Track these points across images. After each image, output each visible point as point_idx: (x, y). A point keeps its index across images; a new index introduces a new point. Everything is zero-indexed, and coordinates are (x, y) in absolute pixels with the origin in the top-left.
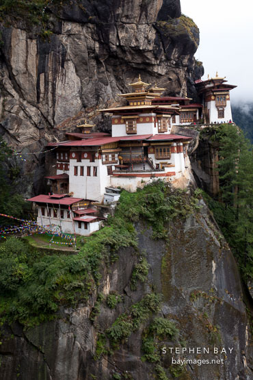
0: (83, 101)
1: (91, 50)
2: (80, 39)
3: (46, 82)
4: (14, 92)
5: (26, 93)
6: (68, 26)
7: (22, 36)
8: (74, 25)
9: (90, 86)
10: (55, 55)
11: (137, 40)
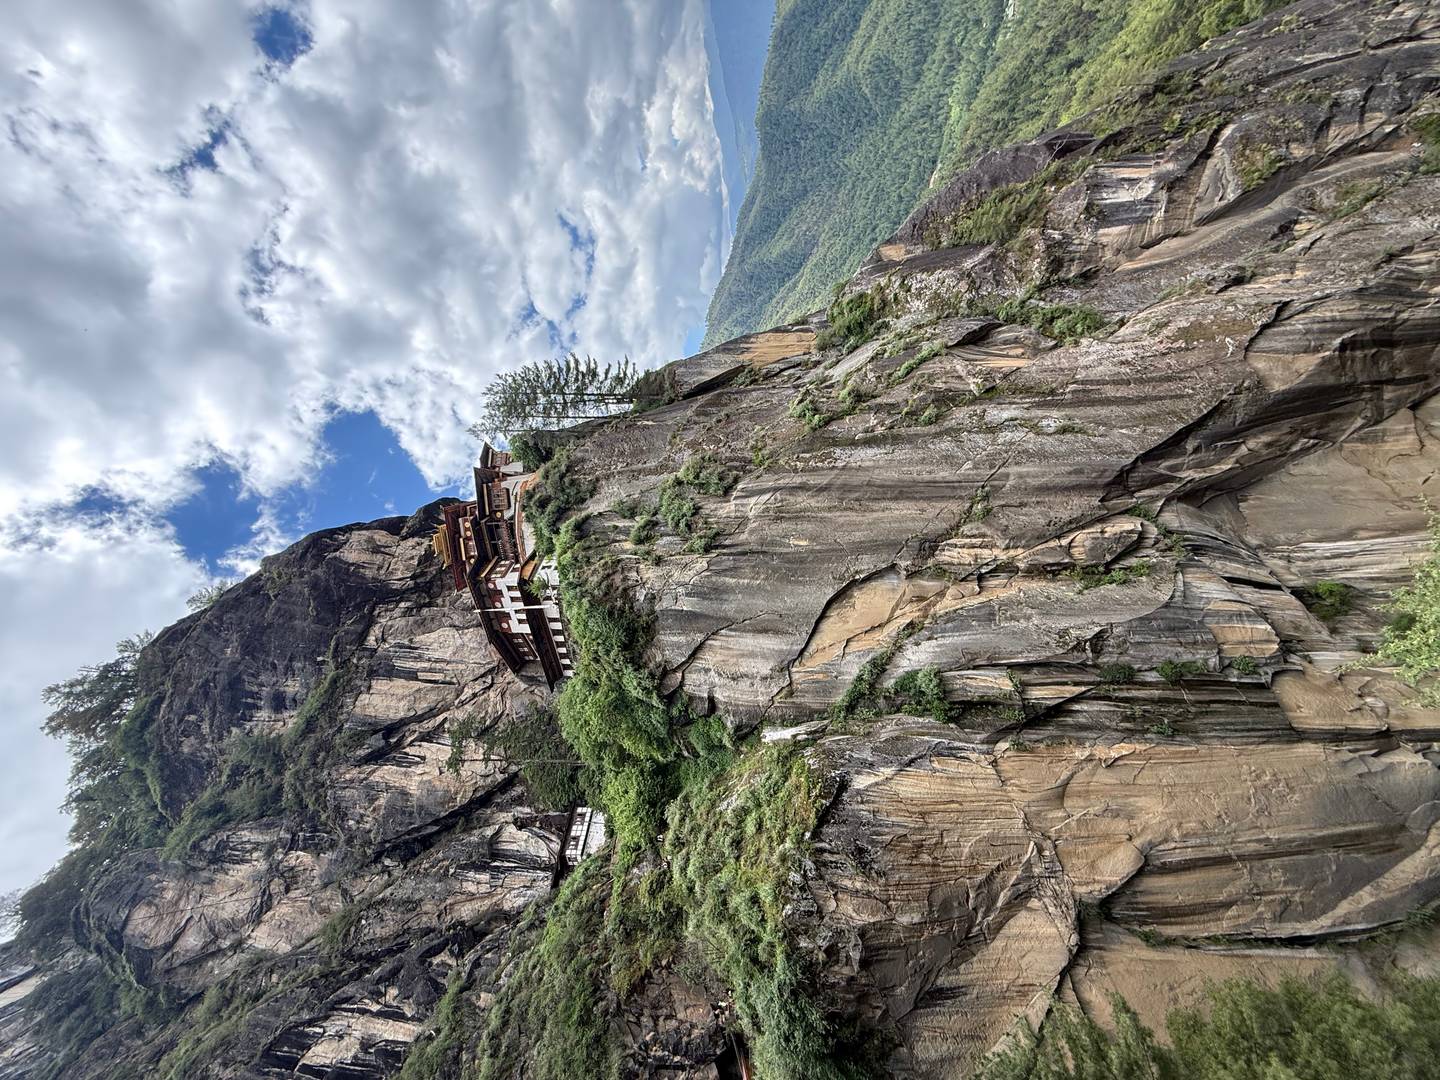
0: (473, 626)
1: (408, 612)
2: (391, 626)
3: (431, 670)
4: (440, 718)
5: (444, 699)
6: (371, 641)
7: (364, 698)
8: (372, 632)
9: (455, 617)
10: (399, 658)
11: (412, 558)
